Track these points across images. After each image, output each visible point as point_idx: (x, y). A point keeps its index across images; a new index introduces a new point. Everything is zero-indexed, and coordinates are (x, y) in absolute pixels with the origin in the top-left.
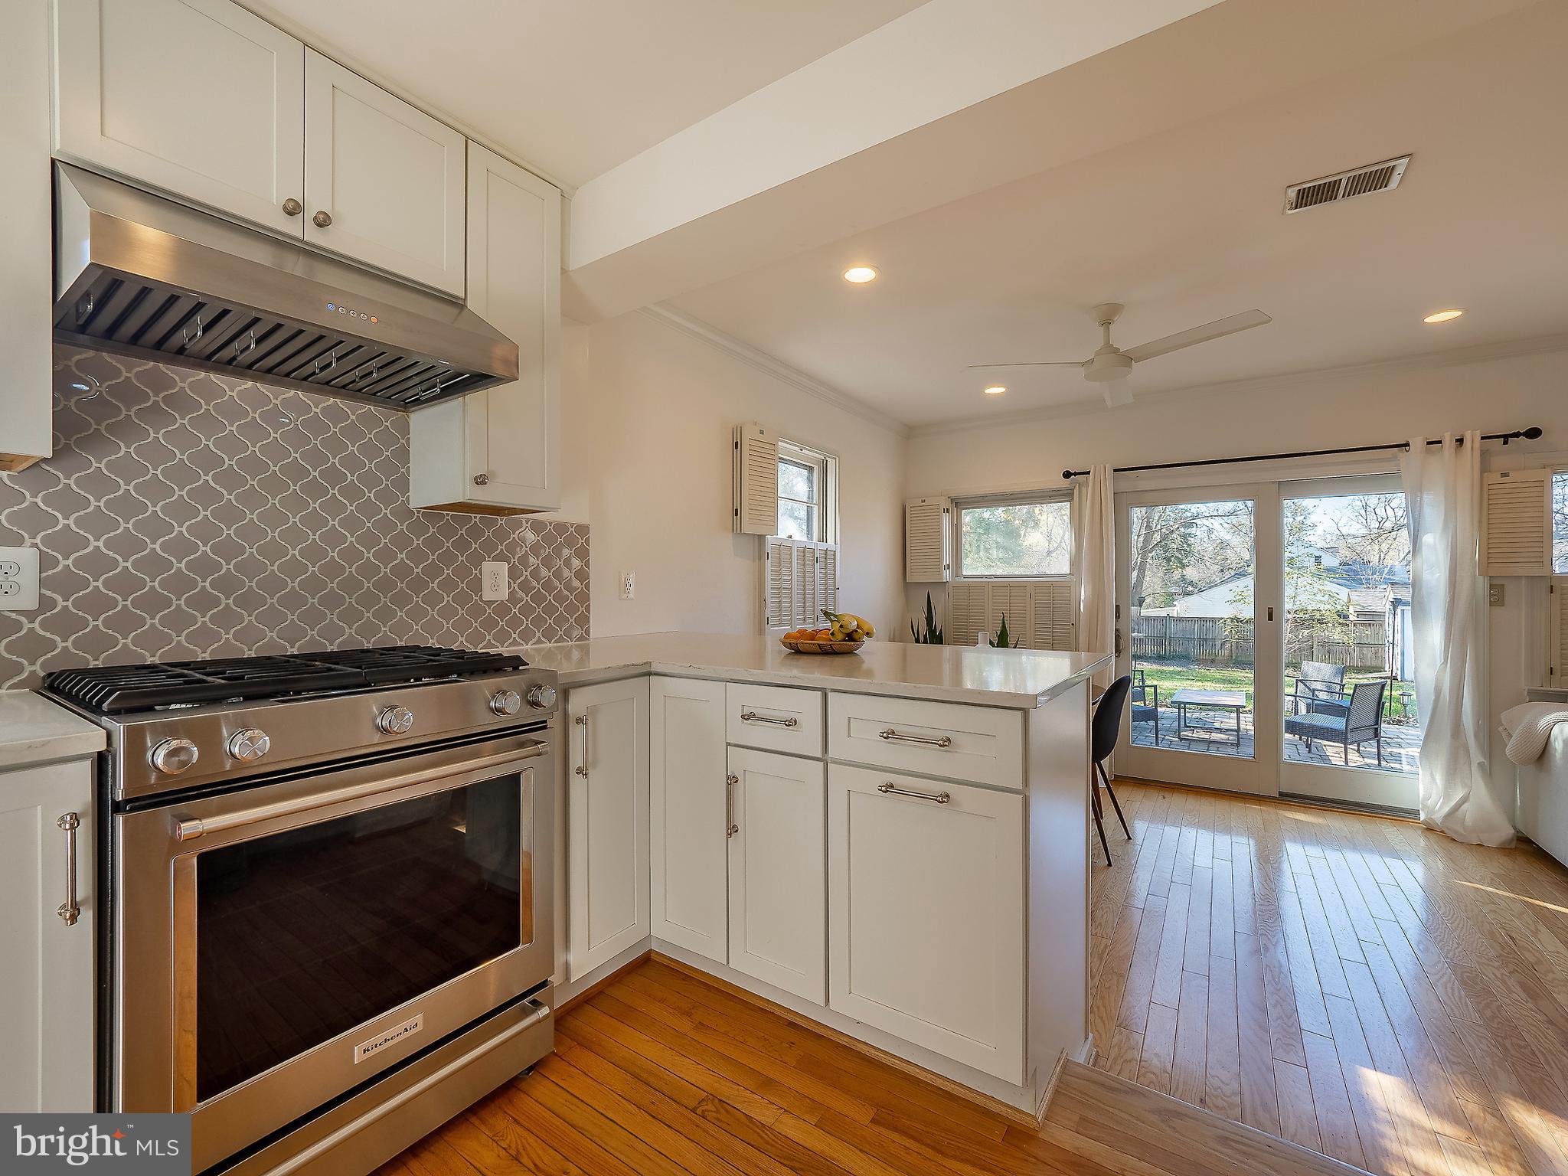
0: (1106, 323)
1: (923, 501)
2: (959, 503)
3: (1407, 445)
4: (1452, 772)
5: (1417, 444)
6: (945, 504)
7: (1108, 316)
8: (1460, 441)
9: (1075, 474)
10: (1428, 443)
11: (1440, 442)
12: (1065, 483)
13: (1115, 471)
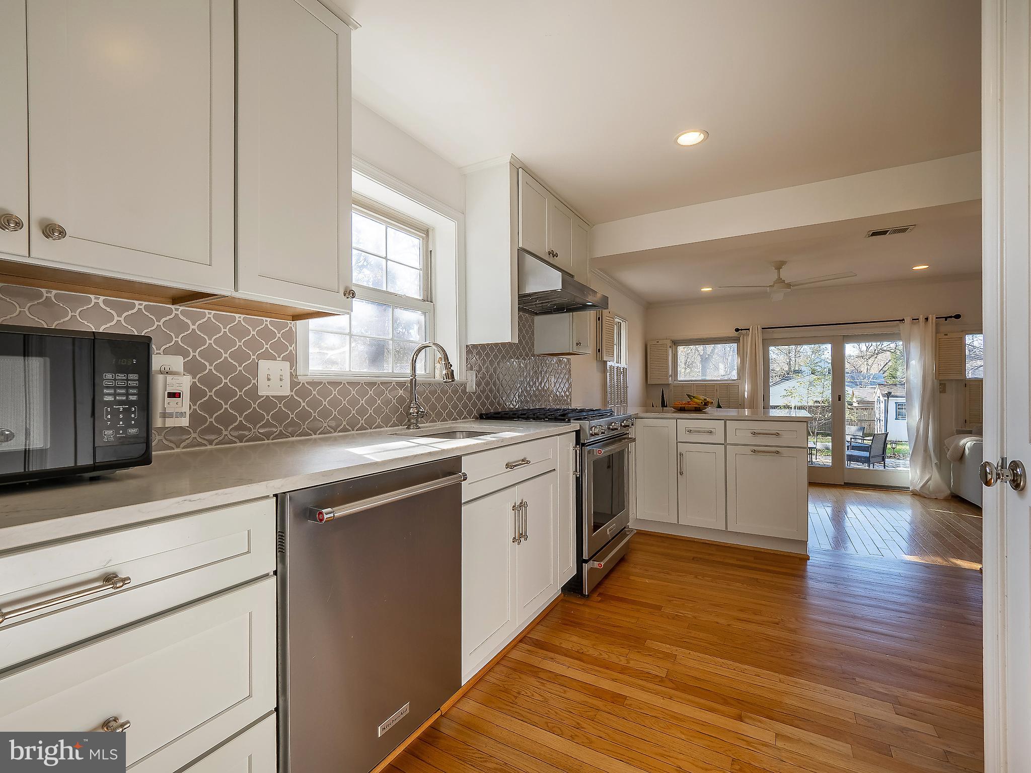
0: (778, 268)
1: (658, 342)
2: (676, 343)
3: (904, 320)
4: (924, 467)
5: (908, 320)
6: (669, 343)
7: (779, 266)
8: (927, 319)
9: (741, 330)
10: (913, 319)
11: (918, 319)
12: (736, 334)
13: (763, 328)
